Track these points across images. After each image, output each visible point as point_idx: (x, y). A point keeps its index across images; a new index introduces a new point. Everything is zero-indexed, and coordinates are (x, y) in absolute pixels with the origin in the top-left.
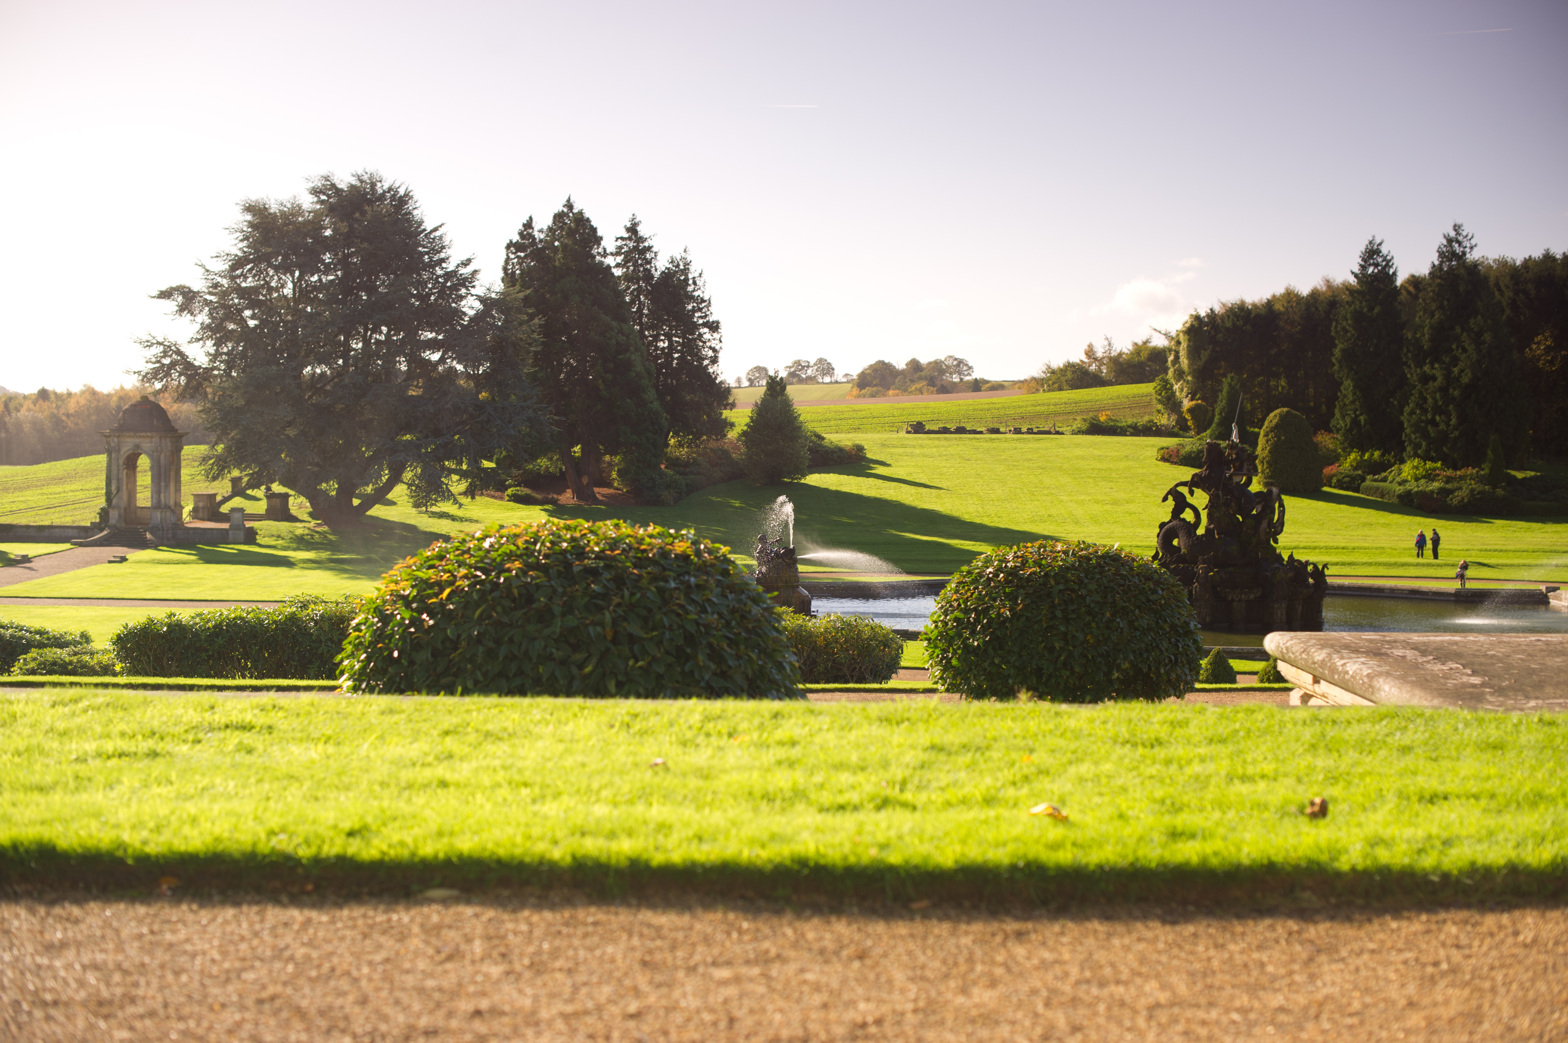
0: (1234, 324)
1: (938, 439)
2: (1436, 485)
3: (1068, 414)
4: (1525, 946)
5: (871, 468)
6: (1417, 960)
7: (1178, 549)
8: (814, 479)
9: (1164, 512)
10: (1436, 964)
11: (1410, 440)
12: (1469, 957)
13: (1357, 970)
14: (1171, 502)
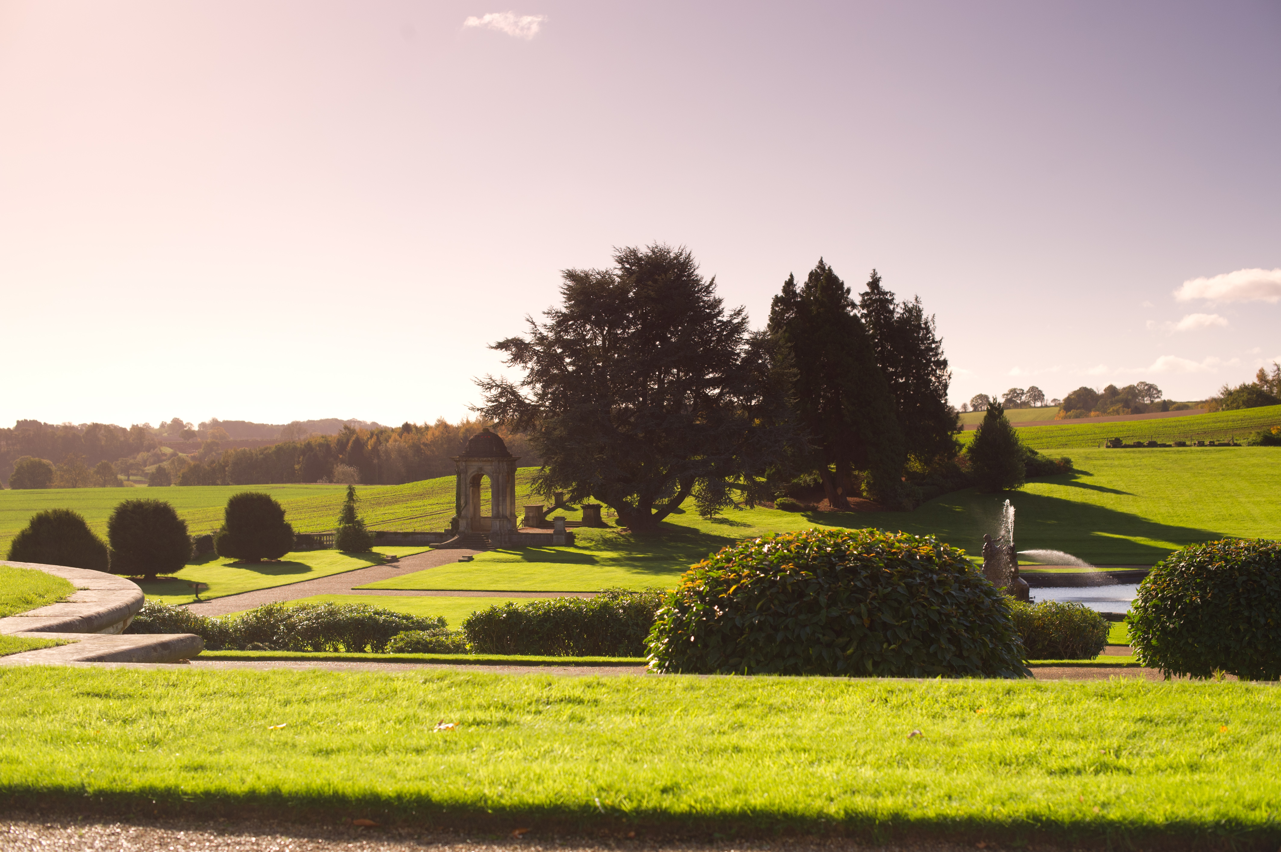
1: (1134, 452)
3: (1244, 429)
5: (1076, 478)
8: (1030, 488)
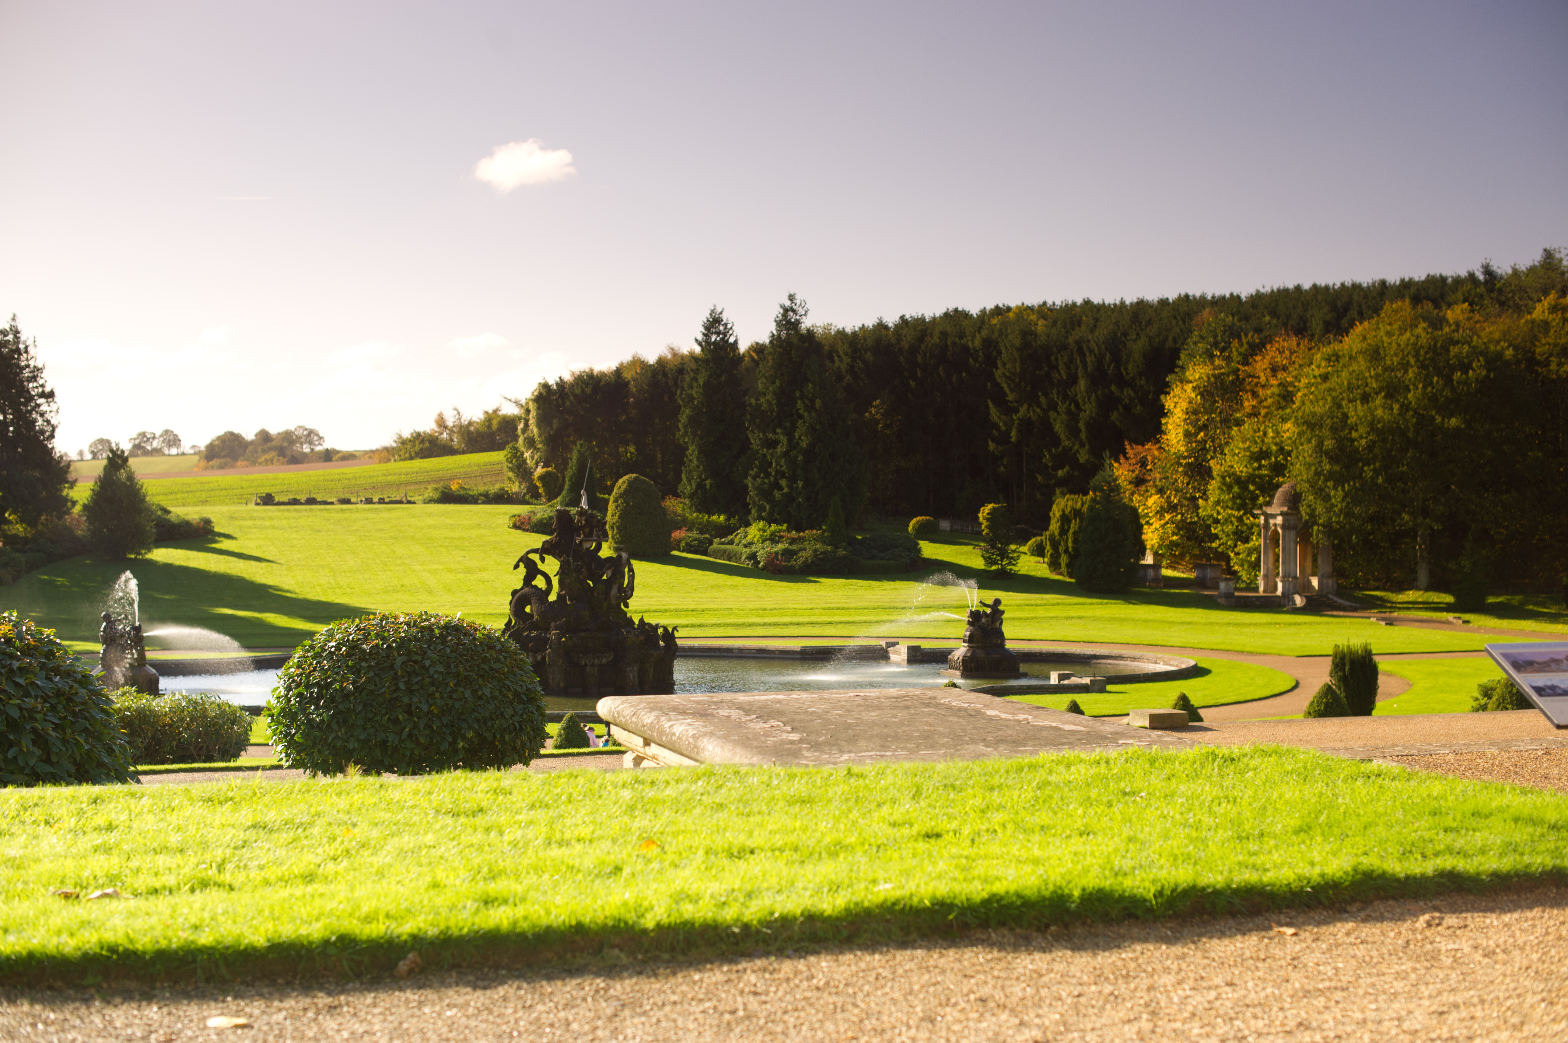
0: (583, 391)
1: (288, 510)
2: (781, 547)
3: (419, 484)
4: (818, 989)
5: (218, 543)
6: (715, 1008)
7: (531, 616)
8: (161, 555)
9: (517, 579)
10: (733, 1012)
11: (754, 503)
12: (765, 1002)
13: (659, 1021)
14: (522, 569)
